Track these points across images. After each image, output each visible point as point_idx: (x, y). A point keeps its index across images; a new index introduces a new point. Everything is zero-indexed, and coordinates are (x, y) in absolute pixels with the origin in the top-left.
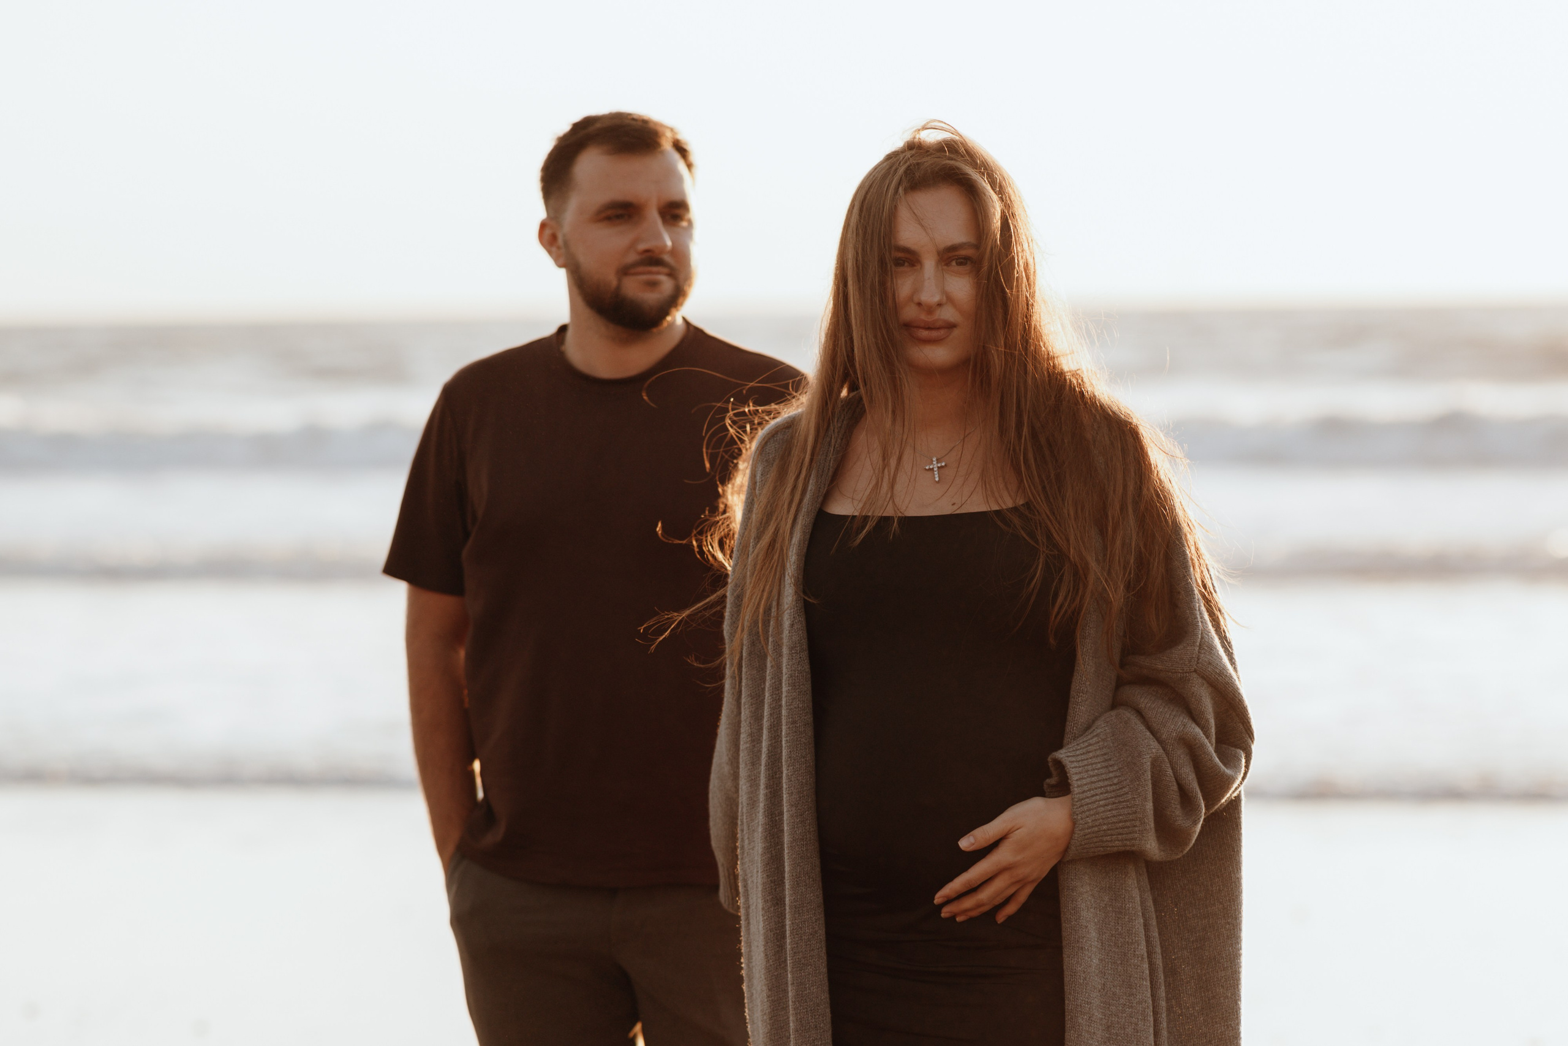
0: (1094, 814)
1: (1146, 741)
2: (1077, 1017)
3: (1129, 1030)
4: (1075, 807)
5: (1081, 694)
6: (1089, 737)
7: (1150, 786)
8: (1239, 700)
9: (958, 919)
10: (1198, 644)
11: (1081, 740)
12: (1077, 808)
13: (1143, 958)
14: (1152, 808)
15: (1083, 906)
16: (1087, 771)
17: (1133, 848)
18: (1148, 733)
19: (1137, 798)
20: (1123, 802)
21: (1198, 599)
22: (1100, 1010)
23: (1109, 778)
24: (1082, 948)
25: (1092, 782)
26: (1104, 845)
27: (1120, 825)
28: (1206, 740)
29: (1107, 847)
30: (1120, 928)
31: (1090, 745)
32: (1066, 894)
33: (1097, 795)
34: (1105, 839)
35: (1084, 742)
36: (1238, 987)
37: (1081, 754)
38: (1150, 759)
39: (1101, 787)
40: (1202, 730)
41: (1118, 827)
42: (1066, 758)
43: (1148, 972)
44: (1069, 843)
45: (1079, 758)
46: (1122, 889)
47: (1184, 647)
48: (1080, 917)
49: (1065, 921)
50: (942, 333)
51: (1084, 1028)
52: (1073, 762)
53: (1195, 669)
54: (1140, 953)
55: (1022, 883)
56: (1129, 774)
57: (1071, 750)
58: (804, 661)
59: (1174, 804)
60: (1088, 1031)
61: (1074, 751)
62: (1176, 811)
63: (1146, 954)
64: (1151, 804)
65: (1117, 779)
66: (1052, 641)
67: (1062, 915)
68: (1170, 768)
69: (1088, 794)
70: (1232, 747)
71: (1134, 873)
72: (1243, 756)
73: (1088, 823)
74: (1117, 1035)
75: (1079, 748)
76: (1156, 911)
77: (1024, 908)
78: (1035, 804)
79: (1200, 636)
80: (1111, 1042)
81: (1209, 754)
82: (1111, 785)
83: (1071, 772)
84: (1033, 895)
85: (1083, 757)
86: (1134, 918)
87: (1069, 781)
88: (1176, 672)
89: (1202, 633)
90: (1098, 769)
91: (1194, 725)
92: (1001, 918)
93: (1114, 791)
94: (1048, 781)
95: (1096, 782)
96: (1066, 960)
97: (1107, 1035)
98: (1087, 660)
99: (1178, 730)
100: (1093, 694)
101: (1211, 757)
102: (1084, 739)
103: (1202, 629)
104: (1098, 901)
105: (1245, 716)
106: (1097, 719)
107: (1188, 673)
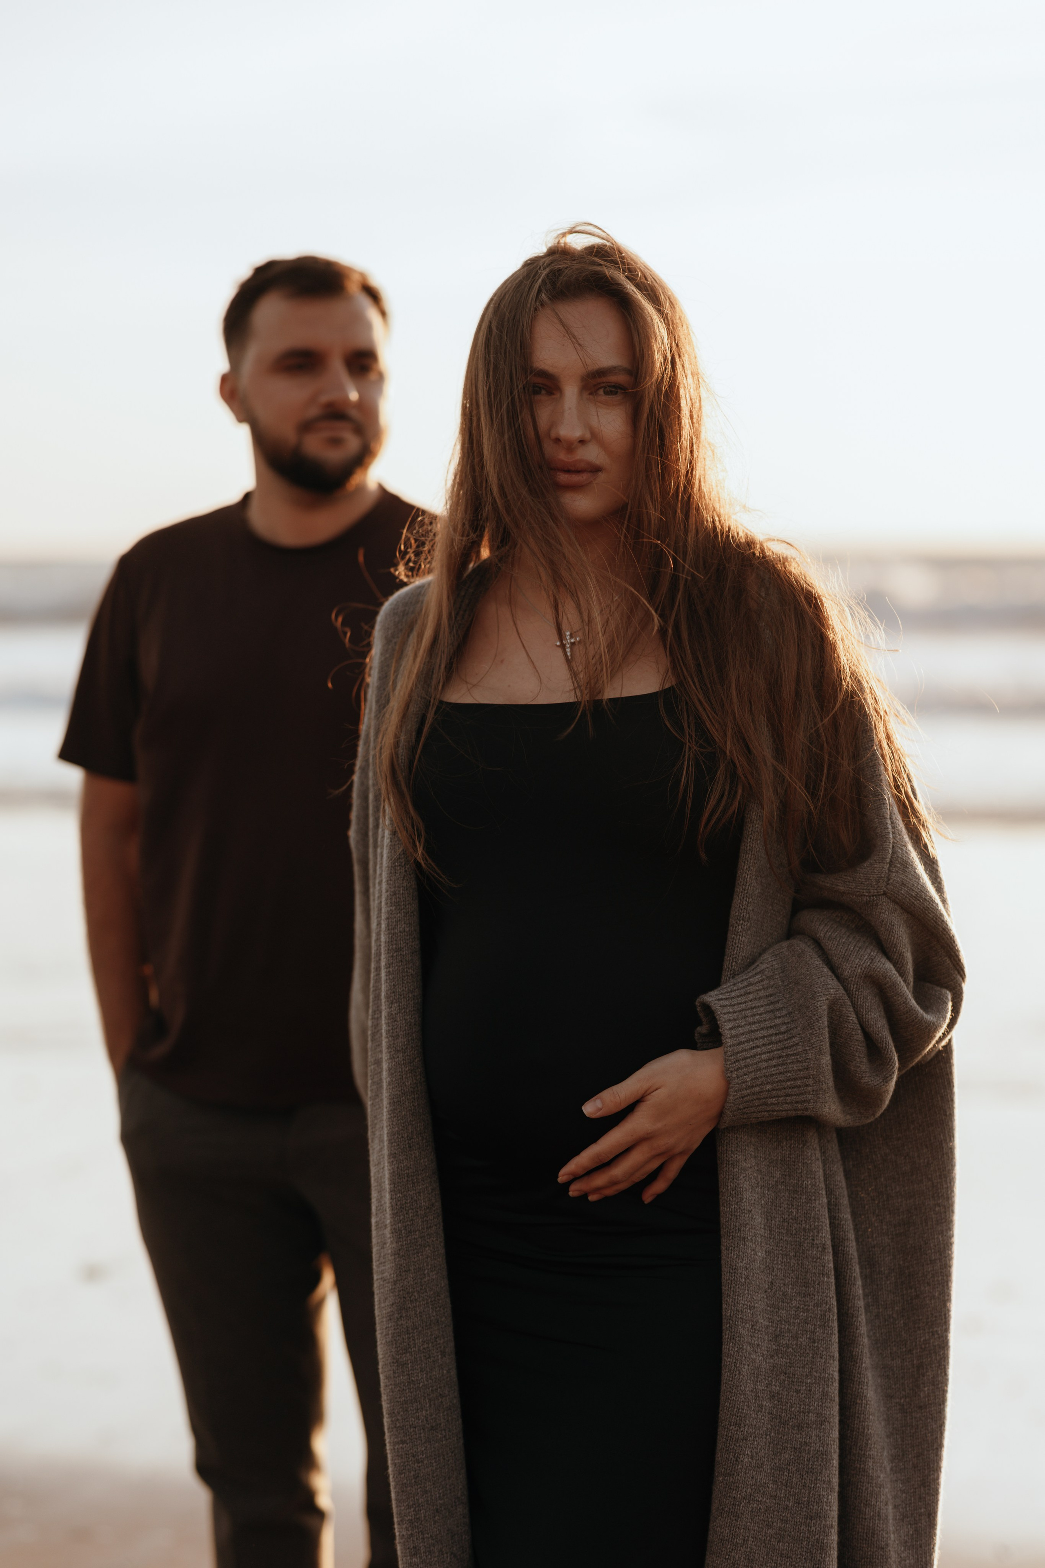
0: (755, 1071)
1: (822, 979)
2: (738, 1326)
4: (728, 1063)
5: (741, 922)
6: (751, 974)
7: (827, 1036)
8: (943, 929)
9: (590, 1198)
10: (888, 860)
11: (739, 978)
12: (730, 1064)
13: (824, 1249)
14: (830, 1062)
15: (746, 1185)
16: (745, 1017)
17: (806, 1113)
18: (826, 970)
19: (809, 1050)
20: (793, 1055)
21: (889, 803)
22: (765, 1315)
23: (775, 1026)
24: (744, 1238)
25: (752, 1031)
26: (768, 1109)
27: (789, 1083)
28: (900, 978)
29: (773, 1111)
30: (794, 1211)
31: (751, 984)
32: (725, 1170)
33: (758, 1047)
34: (769, 1101)
35: (742, 981)
36: (947, 1285)
37: (738, 997)
38: (828, 1000)
39: (764, 1037)
40: (895, 966)
41: (785, 1086)
42: (716, 1002)
43: (831, 1265)
44: (723, 1107)
45: (735, 1001)
46: (798, 1162)
47: (871, 864)
48: (742, 1199)
49: (723, 1204)
50: (585, 477)
51: (746, 1340)
52: (726, 1006)
53: (884, 891)
54: (819, 1241)
55: (668, 1156)
56: (801, 1020)
57: (725, 991)
59: (859, 1057)
60: (750, 1344)
61: (729, 992)
62: (861, 1065)
63: (829, 1243)
64: (829, 1058)
65: (785, 1027)
66: (703, 856)
67: (720, 1196)
68: (853, 1013)
69: (746, 1046)
70: (936, 985)
71: (817, 1140)
72: (950, 997)
73: (746, 1082)
74: (788, 1346)
75: (735, 988)
76: (849, 1186)
78: (681, 1058)
79: (890, 851)
80: (780, 1355)
81: (904, 997)
82: (776, 1034)
83: (721, 1019)
85: (740, 1000)
86: (813, 1198)
87: (720, 1030)
88: (862, 895)
89: (893, 847)
90: (761, 1014)
91: (884, 960)
92: (649, 1196)
93: (780, 1041)
94: (699, 1029)
95: (757, 1031)
96: (724, 1252)
97: (774, 1347)
98: (748, 879)
99: (864, 965)
100: (758, 921)
101: (906, 998)
102: (745, 977)
103: (894, 843)
104: (766, 1178)
105: (951, 949)
106: (764, 951)
107: (875, 895)
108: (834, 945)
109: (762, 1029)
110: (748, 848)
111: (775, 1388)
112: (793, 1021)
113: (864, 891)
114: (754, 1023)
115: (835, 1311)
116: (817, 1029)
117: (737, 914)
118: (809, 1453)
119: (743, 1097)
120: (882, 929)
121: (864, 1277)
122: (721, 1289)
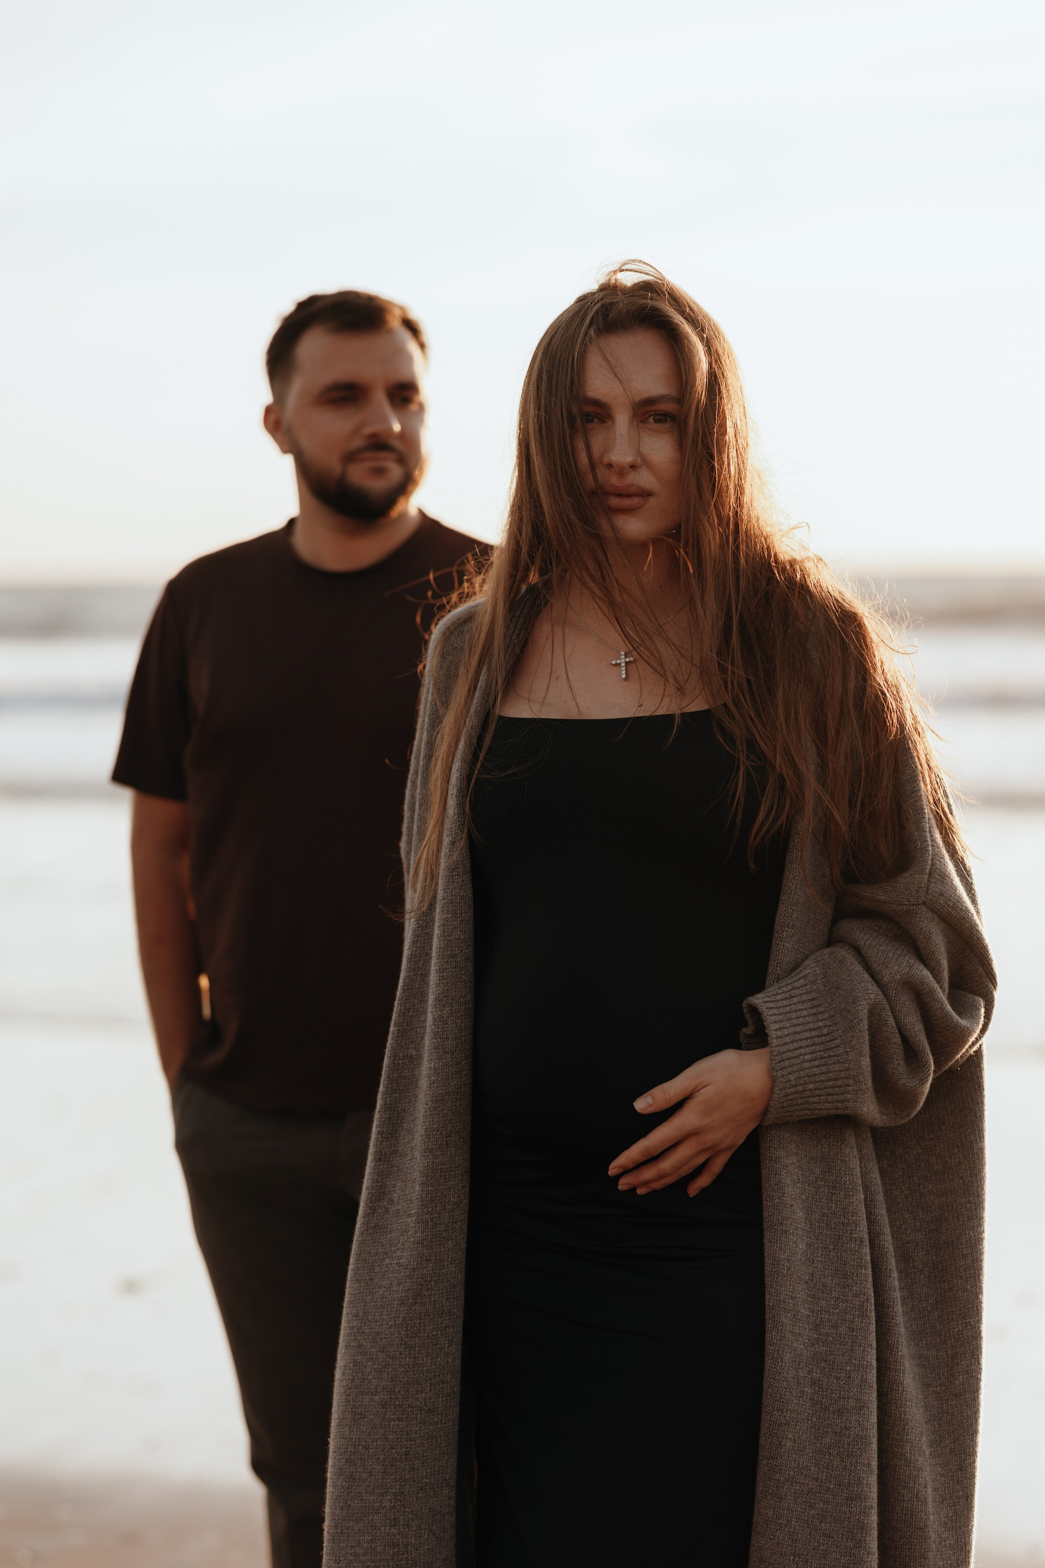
0: (799, 1071)
1: (863, 984)
2: (780, 1315)
3: (843, 1329)
4: (774, 1062)
5: (786, 929)
6: (794, 979)
7: (867, 1038)
8: (978, 938)
9: (640, 1191)
10: (927, 871)
11: (784, 982)
12: (776, 1063)
13: (862, 1242)
14: (869, 1063)
15: (788, 1180)
16: (790, 1019)
17: (846, 1112)
18: (866, 976)
20: (834, 1056)
21: (929, 819)
22: (806, 1305)
23: (818, 1028)
24: (786, 1231)
25: (796, 1033)
26: (810, 1108)
27: (830, 1083)
28: (936, 985)
29: (815, 1110)
30: (833, 1206)
31: (794, 988)
32: (768, 1165)
33: (801, 1047)
34: (812, 1100)
35: (787, 985)
36: (979, 1278)
37: (783, 1000)
38: (868, 1006)
39: (807, 1038)
40: (932, 973)
41: (827, 1086)
42: (763, 1004)
43: (868, 1258)
44: (768, 1105)
45: (780, 1004)
46: (837, 1159)
47: (911, 875)
48: (784, 1194)
49: (766, 1198)
50: (635, 501)
51: (788, 1328)
52: (772, 1008)
53: (923, 901)
54: (857, 1235)
55: (713, 1151)
56: (842, 1023)
57: (771, 994)
58: (467, 885)
59: (897, 1059)
60: (792, 1332)
61: (774, 995)
62: (898, 1067)
63: (866, 1237)
64: (868, 1059)
65: (827, 1029)
66: (752, 865)
67: (763, 1191)
68: (891, 1017)
69: (791, 1047)
70: (970, 993)
71: (854, 1140)
72: (982, 1004)
73: (791, 1081)
74: (828, 1335)
75: (780, 992)
76: (884, 1184)
77: (720, 1179)
78: (728, 1057)
79: (930, 862)
80: (820, 1344)
81: (939, 1001)
82: (819, 1036)
83: (768, 1020)
84: (729, 1165)
85: (785, 1002)
86: (851, 1193)
87: (767, 1031)
88: (902, 905)
89: (932, 859)
90: (804, 1017)
91: (921, 967)
92: (694, 1190)
93: (822, 1043)
94: (744, 1030)
95: (800, 1032)
96: (767, 1245)
97: (815, 1336)
98: (793, 888)
99: (903, 972)
100: (801, 928)
101: (942, 1004)
102: (789, 981)
103: (933, 855)
104: (807, 1174)
105: (985, 958)
106: (806, 957)
107: (915, 905)
108: (874, 952)
109: (806, 1031)
110: (794, 858)
111: (816, 1375)
112: (834, 1024)
113: (905, 900)
114: (799, 1025)
115: (873, 1301)
116: (858, 1032)
117: (782, 921)
118: (849, 1437)
119: (787, 1096)
120: (921, 937)
121: (900, 1272)
122: (764, 1280)
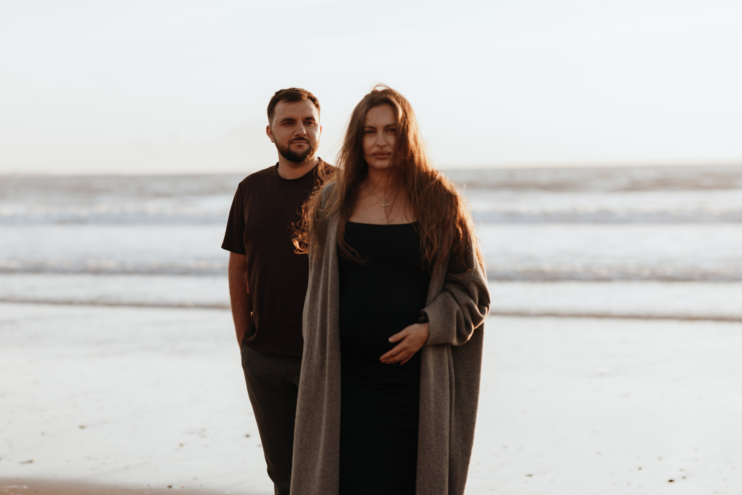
0: (436, 331)
1: (455, 305)
2: (424, 400)
4: (430, 328)
6: (435, 303)
7: (456, 321)
9: (387, 364)
14: (456, 328)
15: (429, 361)
16: (435, 316)
17: (448, 342)
18: (455, 302)
19: (451, 325)
20: (446, 326)
22: (433, 398)
24: (427, 376)
25: (436, 319)
26: (439, 341)
30: (441, 369)
32: (423, 357)
33: (437, 324)
35: (433, 305)
37: (433, 309)
39: (439, 321)
40: (474, 301)
42: (427, 311)
44: (427, 340)
46: (442, 355)
47: (469, 272)
49: (422, 366)
50: (386, 156)
52: (430, 313)
56: (449, 316)
57: (428, 308)
59: (463, 326)
63: (449, 378)
70: (483, 305)
71: (446, 349)
72: (487, 309)
76: (453, 361)
78: (416, 326)
79: (475, 269)
81: (476, 310)
82: (442, 320)
83: (429, 316)
86: (446, 365)
87: (428, 319)
88: (466, 281)
91: (471, 299)
94: (420, 317)
96: (421, 380)
98: (435, 275)
99: (465, 301)
100: (437, 286)
104: (434, 359)
107: (470, 281)
108: (457, 295)
111: (436, 418)
112: (446, 317)
120: (471, 291)
